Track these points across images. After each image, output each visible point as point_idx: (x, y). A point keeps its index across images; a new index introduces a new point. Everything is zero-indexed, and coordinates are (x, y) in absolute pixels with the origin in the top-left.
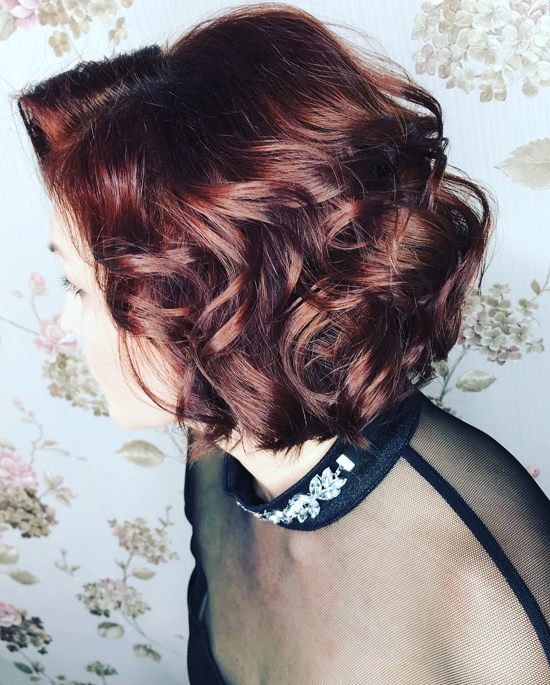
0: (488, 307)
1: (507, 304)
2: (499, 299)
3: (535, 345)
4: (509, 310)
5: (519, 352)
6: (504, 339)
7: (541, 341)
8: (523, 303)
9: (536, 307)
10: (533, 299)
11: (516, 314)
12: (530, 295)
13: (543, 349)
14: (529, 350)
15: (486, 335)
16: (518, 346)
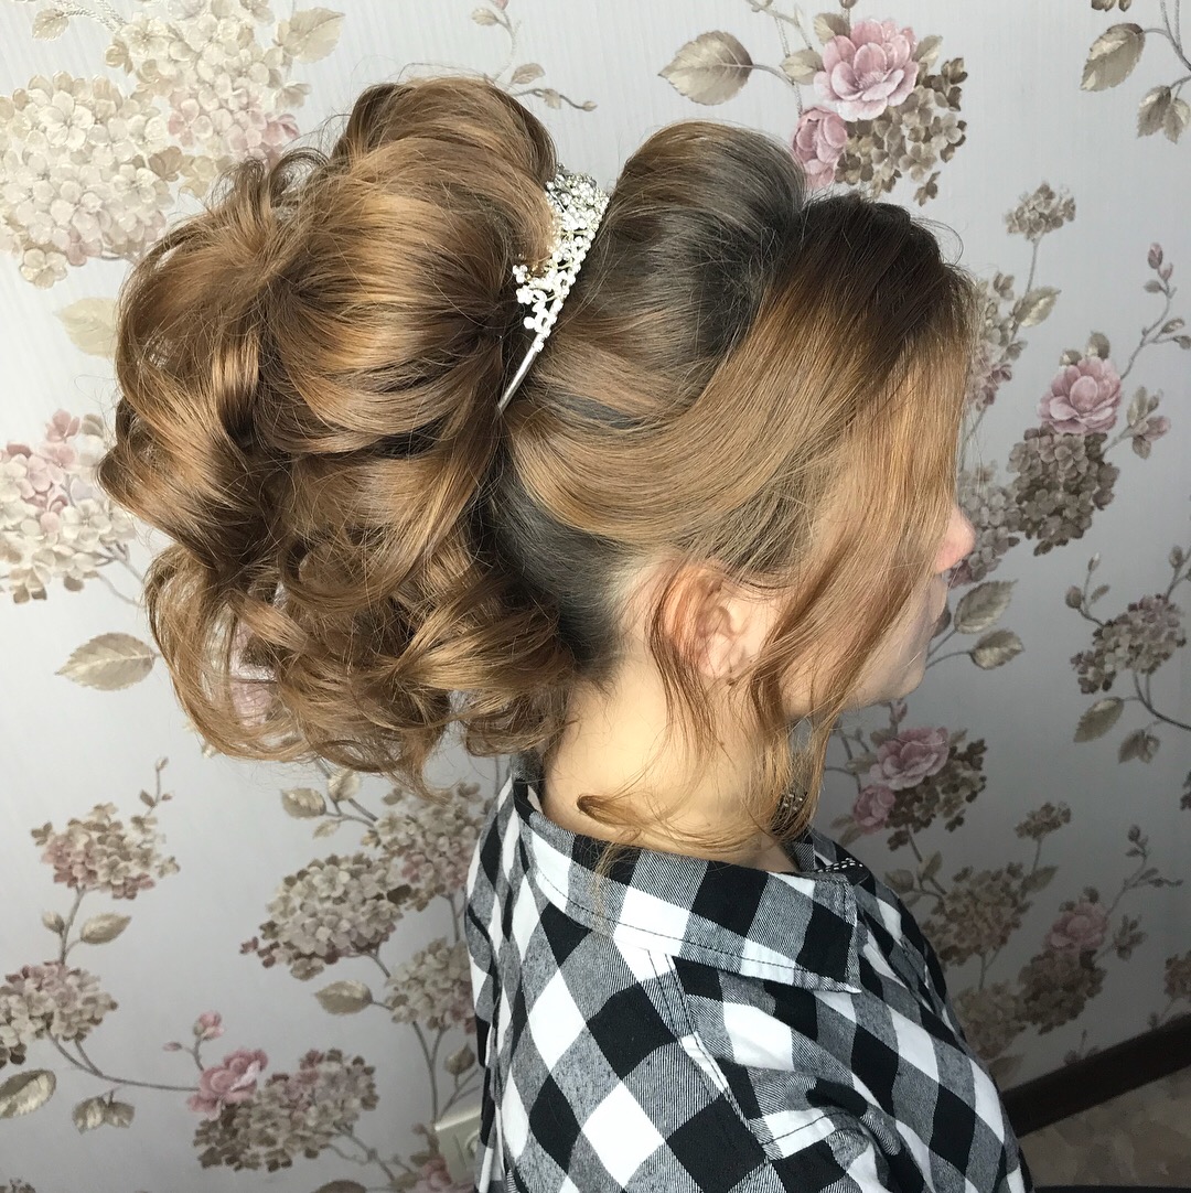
0: (95, 835)
1: (118, 825)
2: (106, 822)
3: (167, 865)
4: (122, 833)
5: (148, 879)
6: (127, 868)
7: (172, 859)
8: (138, 821)
9: (154, 821)
10: (149, 813)
11: (133, 836)
12: (142, 810)
13: (178, 868)
14: (162, 873)
15: (101, 867)
16: (147, 873)
